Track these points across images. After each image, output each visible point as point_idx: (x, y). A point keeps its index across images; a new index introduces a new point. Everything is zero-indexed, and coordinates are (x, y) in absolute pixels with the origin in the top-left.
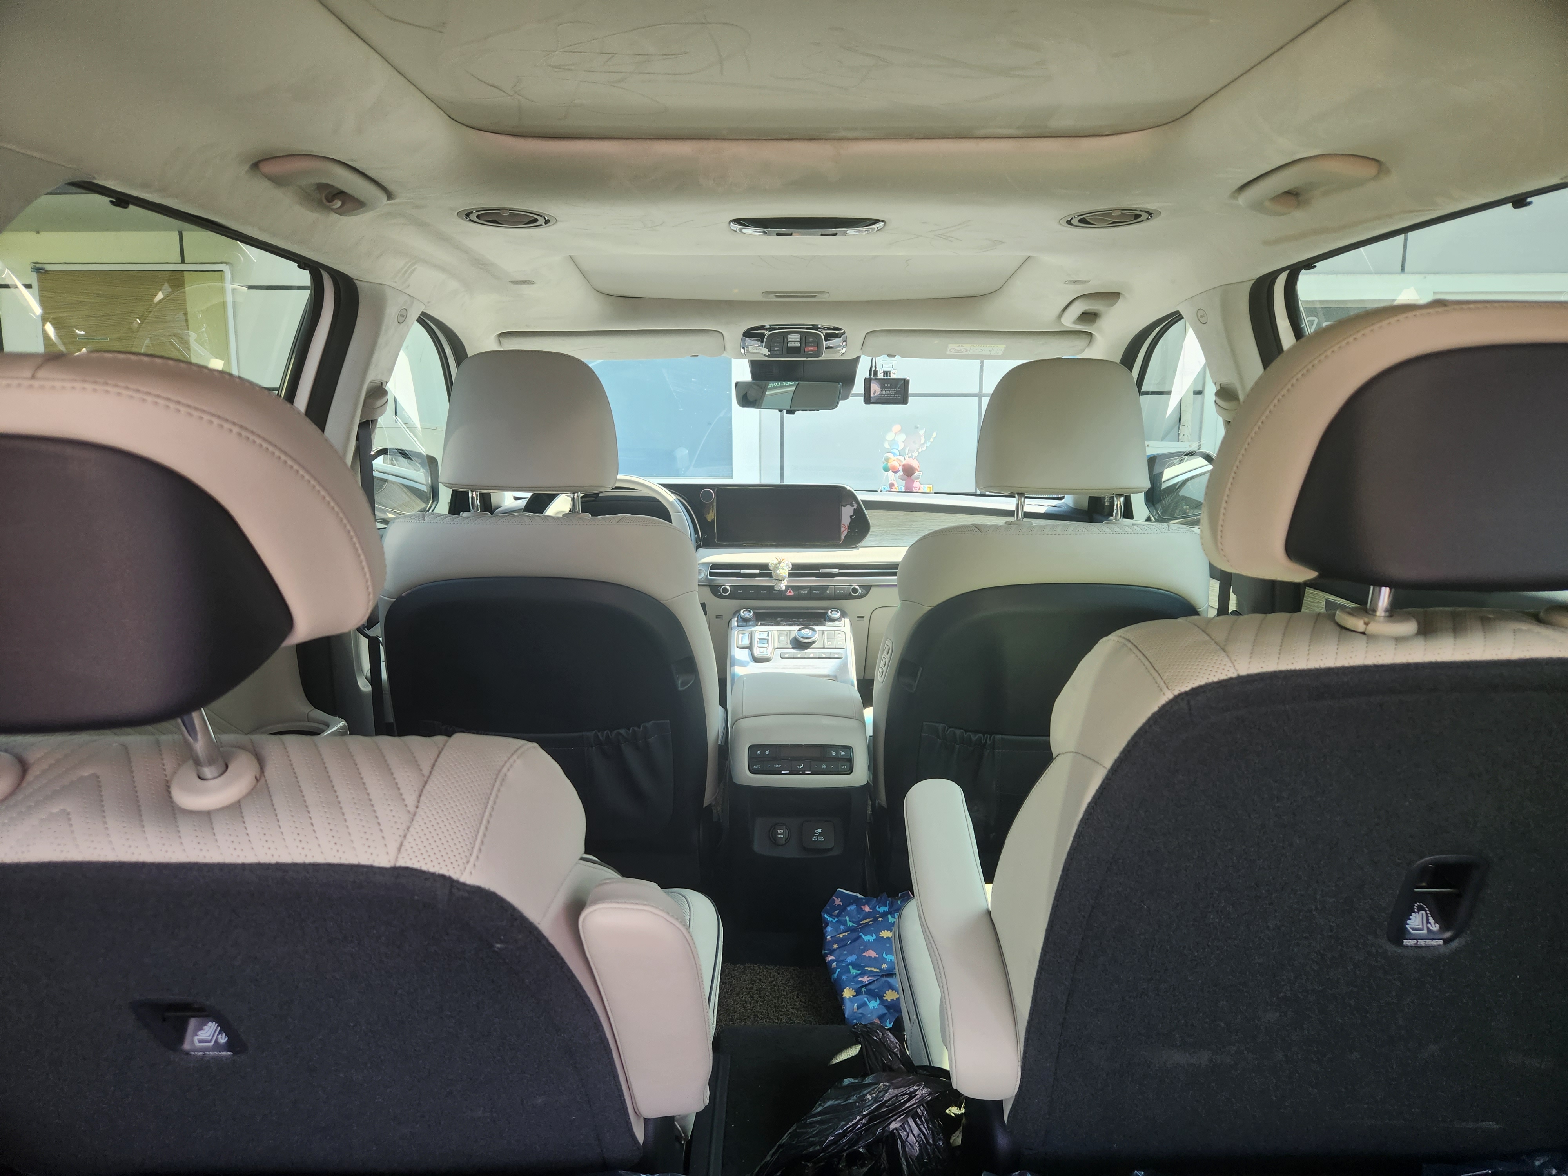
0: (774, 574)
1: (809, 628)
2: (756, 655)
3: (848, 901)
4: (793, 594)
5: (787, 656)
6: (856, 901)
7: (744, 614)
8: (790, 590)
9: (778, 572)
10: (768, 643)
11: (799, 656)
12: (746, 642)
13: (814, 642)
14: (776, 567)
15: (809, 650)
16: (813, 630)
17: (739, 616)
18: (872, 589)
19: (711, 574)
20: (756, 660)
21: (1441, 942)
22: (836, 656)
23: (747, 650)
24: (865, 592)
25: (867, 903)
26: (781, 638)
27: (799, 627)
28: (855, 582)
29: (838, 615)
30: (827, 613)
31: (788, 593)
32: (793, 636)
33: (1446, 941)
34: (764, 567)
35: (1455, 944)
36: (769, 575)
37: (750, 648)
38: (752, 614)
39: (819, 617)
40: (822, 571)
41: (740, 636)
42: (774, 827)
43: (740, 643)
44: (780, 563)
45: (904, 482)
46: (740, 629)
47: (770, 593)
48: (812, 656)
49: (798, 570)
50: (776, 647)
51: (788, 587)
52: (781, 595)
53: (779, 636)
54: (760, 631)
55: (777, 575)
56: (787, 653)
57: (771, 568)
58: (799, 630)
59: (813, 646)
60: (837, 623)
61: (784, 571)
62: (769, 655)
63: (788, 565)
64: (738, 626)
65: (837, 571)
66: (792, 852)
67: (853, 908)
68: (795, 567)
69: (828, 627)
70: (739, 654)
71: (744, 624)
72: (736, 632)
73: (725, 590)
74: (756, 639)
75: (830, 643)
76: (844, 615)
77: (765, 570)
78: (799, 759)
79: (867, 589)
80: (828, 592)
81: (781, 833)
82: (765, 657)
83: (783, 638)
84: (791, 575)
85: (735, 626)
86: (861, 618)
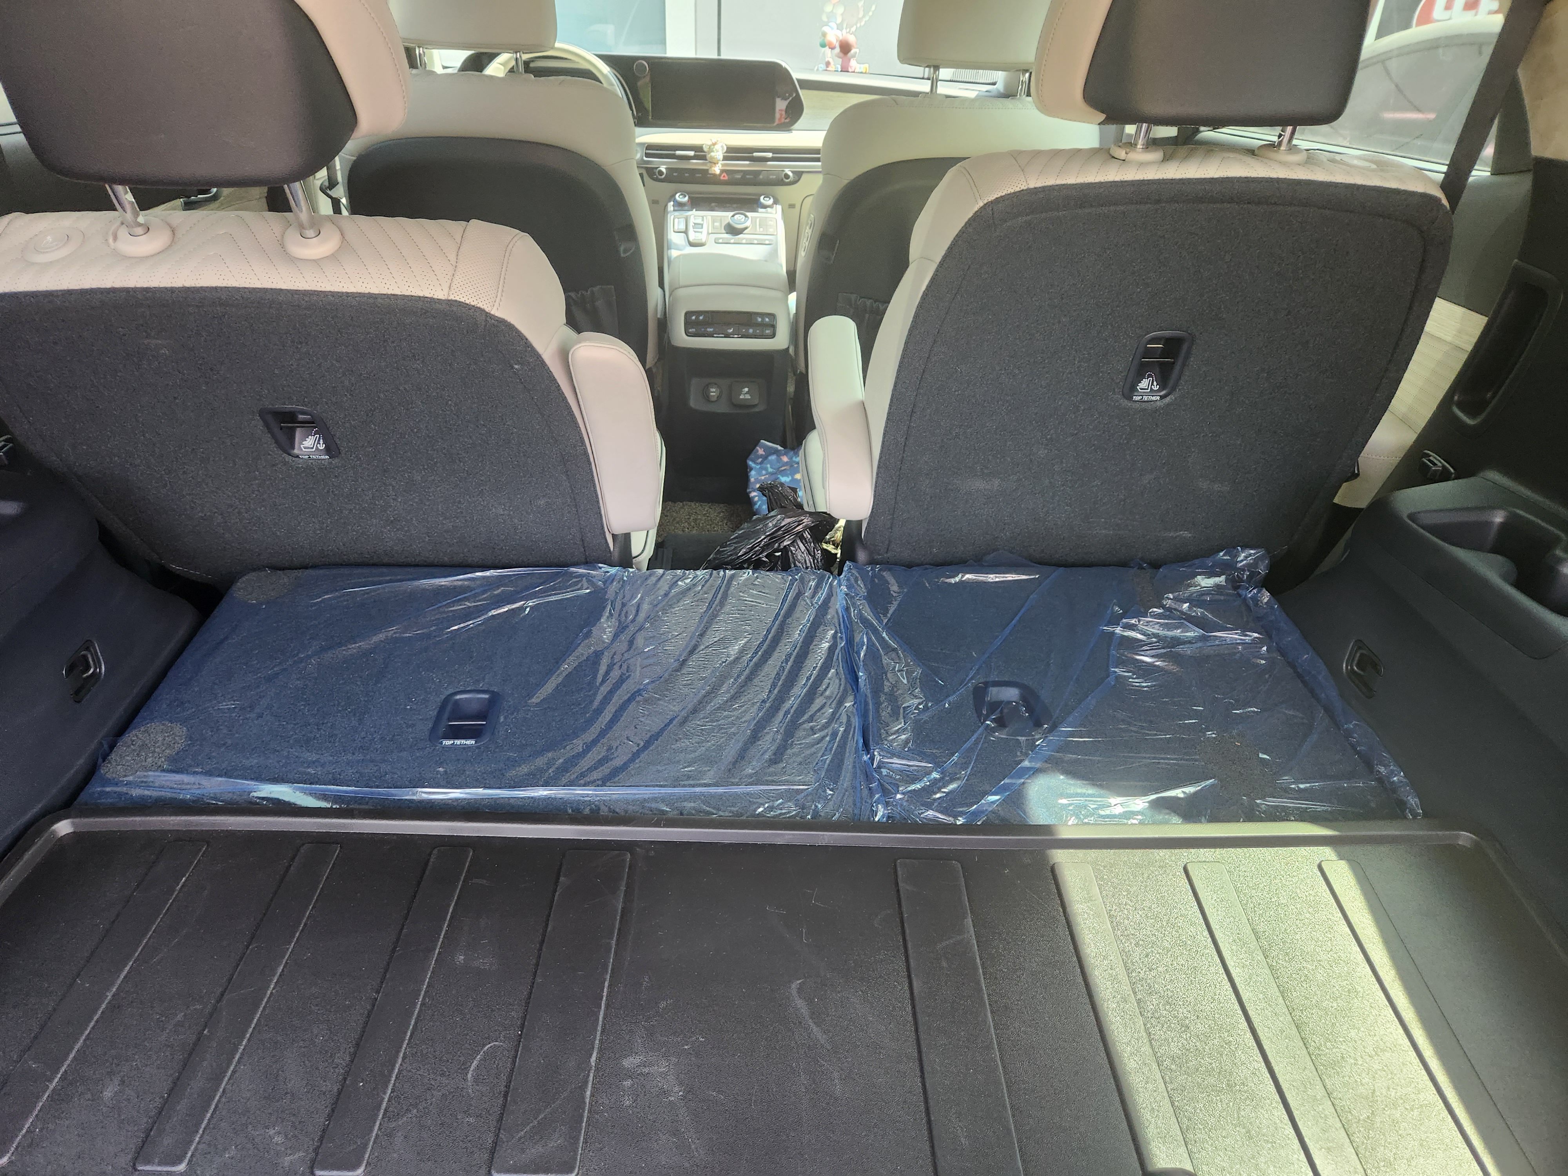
0: (708, 157)
1: (742, 214)
2: (691, 239)
3: (770, 452)
4: (726, 178)
5: (721, 241)
6: (776, 452)
7: (678, 197)
8: (724, 174)
9: (712, 154)
10: (702, 228)
11: (732, 241)
12: (682, 227)
13: (746, 228)
14: (711, 150)
15: (741, 236)
16: (746, 216)
17: (675, 201)
18: (804, 176)
19: (647, 155)
20: (692, 244)
21: (1158, 398)
22: (767, 242)
23: (683, 234)
24: (797, 178)
25: (785, 454)
26: (716, 224)
27: (732, 213)
28: (788, 169)
29: (770, 202)
30: (759, 199)
31: (722, 178)
32: (726, 222)
33: (1162, 397)
34: (698, 149)
35: (1168, 400)
36: (704, 158)
37: (686, 232)
38: (687, 198)
39: (751, 204)
40: (755, 154)
41: (676, 220)
42: (708, 386)
43: (676, 228)
44: (714, 144)
45: (841, 60)
46: (676, 213)
47: (704, 177)
48: (744, 241)
49: (733, 153)
50: (710, 232)
51: (722, 171)
52: (714, 180)
53: (714, 221)
54: (695, 215)
55: (712, 158)
56: (721, 238)
57: (705, 149)
58: (733, 216)
59: (745, 232)
60: (769, 210)
61: (718, 154)
62: (704, 241)
63: (722, 146)
64: (674, 210)
65: (770, 155)
66: (722, 408)
67: (773, 458)
68: (730, 149)
69: (761, 213)
70: (674, 237)
71: (680, 208)
72: (672, 217)
73: (661, 173)
74: (691, 224)
75: (761, 229)
76: (776, 202)
77: (700, 152)
78: (729, 324)
79: (799, 175)
80: (761, 177)
81: (714, 392)
82: (700, 242)
83: (717, 224)
84: (725, 158)
85: (670, 212)
86: (792, 206)
